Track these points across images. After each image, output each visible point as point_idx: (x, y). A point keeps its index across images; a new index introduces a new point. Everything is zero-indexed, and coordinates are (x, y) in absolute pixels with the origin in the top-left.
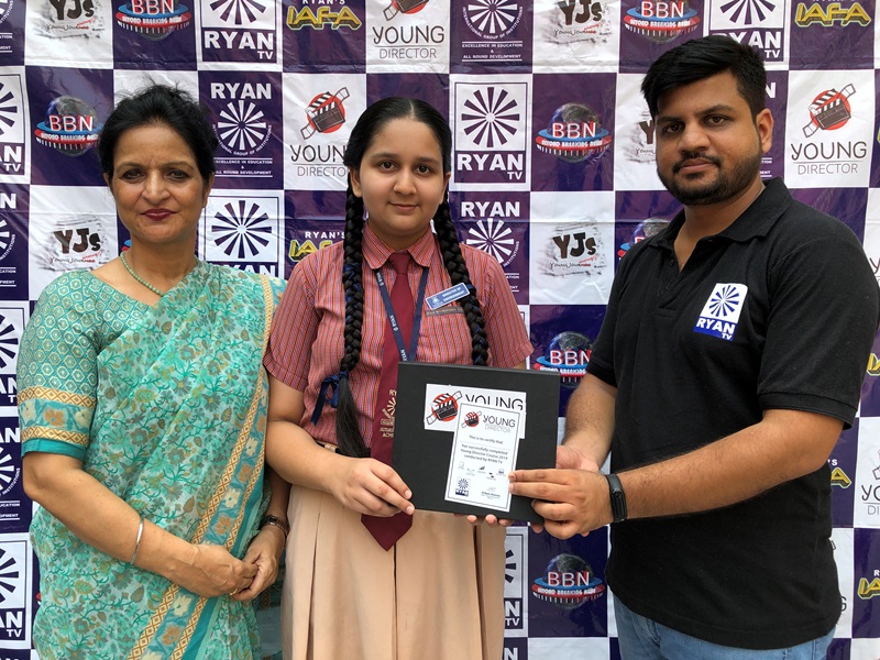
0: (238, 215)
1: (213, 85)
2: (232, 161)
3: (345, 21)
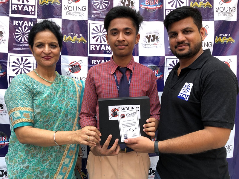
0: (21, 62)
1: (14, 21)
2: (19, 45)
3: (55, 2)
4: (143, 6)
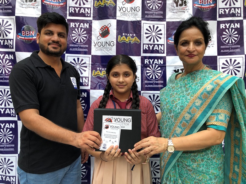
0: (77, 62)
4: (196, 5)
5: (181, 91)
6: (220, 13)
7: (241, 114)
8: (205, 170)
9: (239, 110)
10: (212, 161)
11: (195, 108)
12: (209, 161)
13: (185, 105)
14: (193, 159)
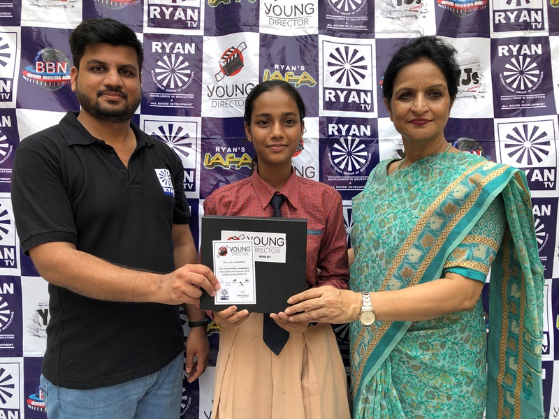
0: (168, 134)
2: (164, 95)
4: (443, 2)
5: (399, 200)
6: (497, 22)
7: (524, 247)
8: (448, 367)
9: (520, 239)
10: (462, 348)
11: (430, 235)
12: (457, 348)
13: (409, 230)
14: (424, 343)
